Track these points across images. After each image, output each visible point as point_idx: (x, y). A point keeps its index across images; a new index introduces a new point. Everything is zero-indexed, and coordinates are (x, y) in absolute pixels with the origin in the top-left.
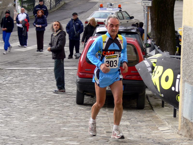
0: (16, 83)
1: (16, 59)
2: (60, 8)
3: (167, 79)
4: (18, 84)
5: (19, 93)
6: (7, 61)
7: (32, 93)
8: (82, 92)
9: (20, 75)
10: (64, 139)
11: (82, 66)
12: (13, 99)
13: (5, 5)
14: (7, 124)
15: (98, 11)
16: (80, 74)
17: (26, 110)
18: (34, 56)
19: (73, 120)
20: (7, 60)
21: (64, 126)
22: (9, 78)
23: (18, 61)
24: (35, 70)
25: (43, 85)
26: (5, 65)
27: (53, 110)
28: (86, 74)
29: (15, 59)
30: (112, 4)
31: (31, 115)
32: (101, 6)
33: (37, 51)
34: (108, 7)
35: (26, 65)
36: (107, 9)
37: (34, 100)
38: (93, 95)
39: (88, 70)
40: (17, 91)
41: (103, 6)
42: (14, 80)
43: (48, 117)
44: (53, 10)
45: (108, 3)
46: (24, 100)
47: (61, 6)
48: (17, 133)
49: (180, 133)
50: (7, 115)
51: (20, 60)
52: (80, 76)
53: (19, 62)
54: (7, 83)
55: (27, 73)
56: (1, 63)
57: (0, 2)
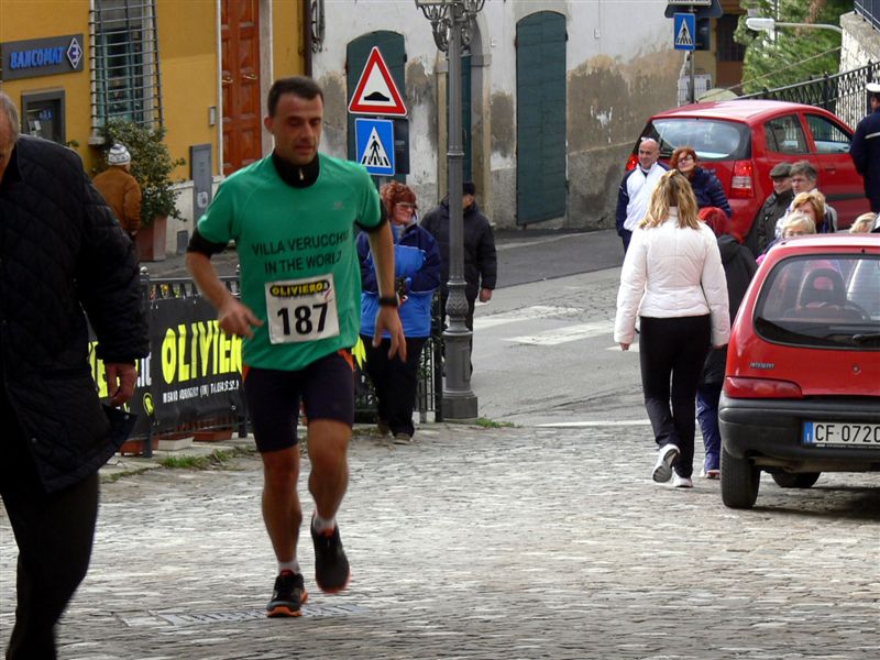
1: (608, 388)
6: (562, 397)
8: (740, 457)
11: (739, 353)
16: (732, 381)
20: (562, 393)
23: (613, 395)
26: (548, 411)
28: (752, 385)
29: (600, 389)
38: (787, 468)
39: (764, 366)
51: (625, 393)
52: (732, 392)
53: (617, 401)
56: (528, 408)
57: (602, 118)
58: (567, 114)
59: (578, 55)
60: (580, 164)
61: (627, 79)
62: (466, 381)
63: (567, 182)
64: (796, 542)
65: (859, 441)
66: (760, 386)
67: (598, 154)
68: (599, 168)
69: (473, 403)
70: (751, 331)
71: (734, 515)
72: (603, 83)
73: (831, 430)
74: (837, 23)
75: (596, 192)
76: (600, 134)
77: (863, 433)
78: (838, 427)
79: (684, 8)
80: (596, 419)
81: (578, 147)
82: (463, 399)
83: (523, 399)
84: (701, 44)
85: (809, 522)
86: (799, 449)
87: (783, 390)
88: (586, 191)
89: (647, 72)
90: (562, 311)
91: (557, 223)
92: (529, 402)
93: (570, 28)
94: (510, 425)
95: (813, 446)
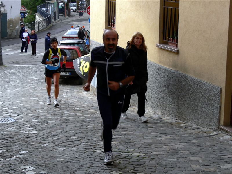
0: (15, 73)
1: (18, 60)
2: (49, 28)
3: (86, 67)
4: (15, 74)
5: (15, 78)
6: (13, 61)
7: (23, 78)
9: (19, 69)
10: (31, 97)
12: (11, 81)
13: (14, 27)
14: (4, 92)
15: (70, 30)
17: (16, 86)
18: (29, 58)
19: (40, 90)
21: (33, 92)
22: (11, 71)
24: (29, 66)
25: (30, 74)
26: (12, 63)
27: (32, 85)
30: (79, 25)
31: (18, 88)
32: (72, 27)
33: (32, 55)
34: (76, 28)
36: (76, 29)
37: (22, 81)
40: (14, 77)
41: (73, 27)
42: (15, 71)
43: (26, 89)
44: (45, 30)
45: (76, 25)
46: (16, 82)
47: (50, 27)
48: (7, 95)
49: (91, 93)
50: (5, 88)
51: (21, 61)
53: (19, 62)
54: (10, 73)
55: (23, 68)
56: (9, 63)
57: (11, 25)
58: (7, 25)
59: (8, 18)
60: (9, 31)
61: (14, 21)
62: (2, 60)
63: (7, 33)
65: (64, 74)
67: (11, 29)
68: (11, 31)
69: (3, 63)
72: (11, 21)
74: (35, 14)
75: (11, 33)
76: (11, 27)
77: (65, 73)
79: (22, 13)
80: (18, 65)
81: (8, 29)
82: (1, 63)
83: (8, 62)
88: (9, 34)
90: (11, 50)
91: (6, 38)
92: (9, 62)
93: (7, 15)
94: (8, 66)
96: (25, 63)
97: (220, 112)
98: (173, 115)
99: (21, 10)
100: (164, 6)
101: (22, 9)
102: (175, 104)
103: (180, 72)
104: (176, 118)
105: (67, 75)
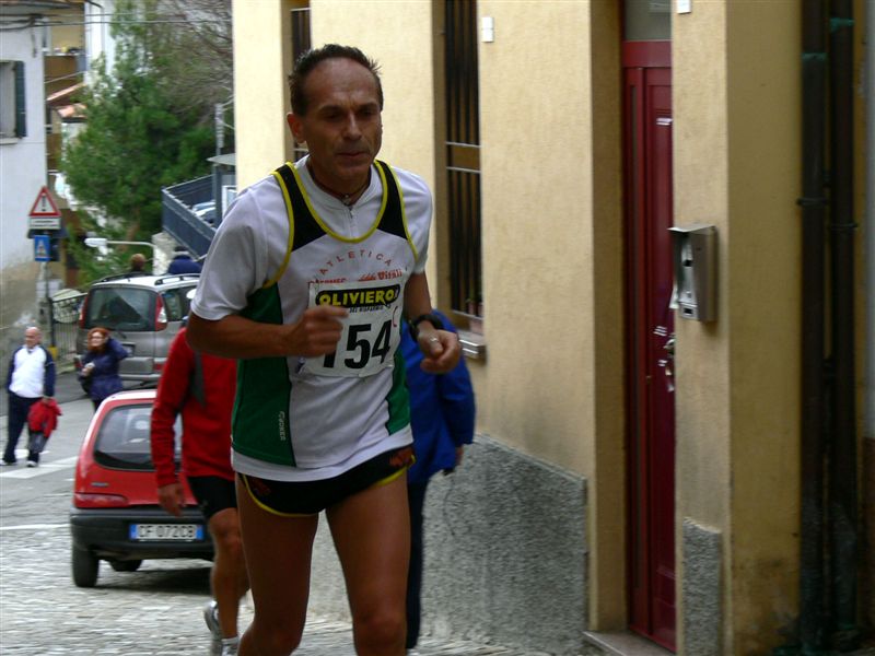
8: (85, 550)
11: (83, 477)
16: (79, 496)
28: (93, 498)
35: (17, 519)
38: (120, 557)
39: (101, 485)
52: (79, 504)
64: (127, 610)
65: (170, 537)
66: (101, 499)
70: (91, 461)
71: (82, 592)
73: (151, 529)
74: (150, 240)
77: (173, 531)
78: (154, 528)
79: (40, 232)
84: (53, 257)
85: (135, 596)
86: (127, 544)
87: (115, 502)
89: (15, 278)
95: (137, 541)
96: (23, 517)
97: (586, 578)
98: (478, 626)
99: (33, 214)
100: (450, 163)
101: (38, 210)
102: (483, 580)
103: (491, 441)
104: (487, 635)
105: (183, 542)
